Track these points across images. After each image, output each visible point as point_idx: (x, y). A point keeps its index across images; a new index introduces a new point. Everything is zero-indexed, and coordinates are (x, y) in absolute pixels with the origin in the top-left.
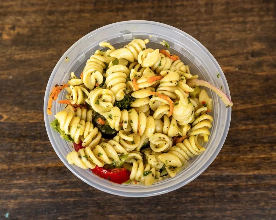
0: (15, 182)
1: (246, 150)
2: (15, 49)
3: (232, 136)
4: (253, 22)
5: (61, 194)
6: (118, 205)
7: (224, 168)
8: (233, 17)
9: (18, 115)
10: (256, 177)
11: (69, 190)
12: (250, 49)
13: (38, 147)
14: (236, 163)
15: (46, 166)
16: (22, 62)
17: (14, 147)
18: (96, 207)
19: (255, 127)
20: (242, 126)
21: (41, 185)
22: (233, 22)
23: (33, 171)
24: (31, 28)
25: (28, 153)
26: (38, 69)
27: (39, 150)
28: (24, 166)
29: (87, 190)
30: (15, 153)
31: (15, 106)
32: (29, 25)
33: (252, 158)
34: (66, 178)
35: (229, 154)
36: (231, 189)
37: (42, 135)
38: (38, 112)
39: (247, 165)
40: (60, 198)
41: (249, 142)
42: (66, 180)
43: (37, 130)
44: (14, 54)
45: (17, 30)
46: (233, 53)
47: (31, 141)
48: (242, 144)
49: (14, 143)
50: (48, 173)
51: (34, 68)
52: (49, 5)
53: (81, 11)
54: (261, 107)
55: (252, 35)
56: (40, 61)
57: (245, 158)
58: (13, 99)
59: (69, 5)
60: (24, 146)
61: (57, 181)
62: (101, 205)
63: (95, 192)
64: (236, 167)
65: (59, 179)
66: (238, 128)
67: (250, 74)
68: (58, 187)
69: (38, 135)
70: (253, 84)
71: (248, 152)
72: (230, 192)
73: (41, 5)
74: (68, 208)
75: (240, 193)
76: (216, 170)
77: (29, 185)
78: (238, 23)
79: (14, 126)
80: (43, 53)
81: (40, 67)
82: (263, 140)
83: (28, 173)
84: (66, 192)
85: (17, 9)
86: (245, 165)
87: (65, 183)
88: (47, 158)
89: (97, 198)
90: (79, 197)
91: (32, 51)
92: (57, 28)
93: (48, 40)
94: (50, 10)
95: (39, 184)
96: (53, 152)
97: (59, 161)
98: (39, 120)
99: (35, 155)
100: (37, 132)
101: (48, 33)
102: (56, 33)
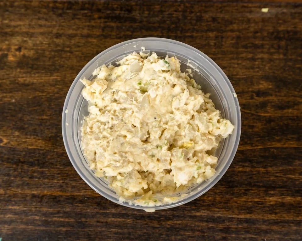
0: (10, 207)
1: (241, 192)
2: (20, 72)
3: (228, 177)
4: (262, 59)
5: (54, 223)
6: (109, 238)
7: (216, 209)
8: (242, 53)
9: (18, 140)
10: (247, 221)
11: (62, 220)
12: (256, 88)
13: (35, 174)
14: (228, 205)
15: (42, 194)
16: (25, 85)
17: (11, 172)
18: (87, 238)
19: (252, 170)
20: (239, 168)
21: (35, 213)
22: (242, 58)
23: (28, 198)
24: (37, 51)
25: (25, 179)
26: (41, 94)
27: (36, 177)
28: (20, 191)
29: (80, 221)
30: (12, 178)
31: (15, 131)
32: (35, 48)
33: (245, 201)
34: (60, 207)
35: (223, 195)
36: (221, 230)
37: (40, 162)
38: (37, 138)
39: (240, 208)
40: (53, 226)
41: (244, 184)
42: (60, 209)
44: (19, 77)
45: (24, 52)
47: (29, 167)
48: (237, 187)
49: (11, 168)
50: (43, 201)
51: (37, 92)
52: (57, 28)
53: (88, 36)
54: (260, 149)
55: (260, 73)
56: (44, 86)
57: (239, 201)
58: (14, 123)
59: (78, 29)
60: (22, 171)
61: (51, 210)
62: (92, 237)
63: (87, 224)
64: (228, 209)
65: (53, 208)
66: (235, 169)
67: (253, 115)
68: (52, 216)
69: (36, 162)
70: (255, 124)
71: (242, 195)
72: (220, 234)
73: (49, 27)
74: (60, 238)
75: (229, 236)
76: (208, 210)
77: (24, 212)
78: (248, 59)
79: (13, 151)
80: (47, 78)
81: (43, 92)
82: (258, 184)
83: (23, 199)
84: (58, 221)
85: (24, 30)
86: (238, 208)
87: (59, 212)
88: (44, 186)
89: (89, 229)
90: (71, 228)
91: (37, 75)
92: (63, 52)
93: (54, 65)
94: (57, 33)
95: (33, 212)
96: (49, 179)
97: (55, 190)
98: (38, 146)
99: (32, 182)
100: (35, 158)
101: (54, 57)
102: (62, 58)
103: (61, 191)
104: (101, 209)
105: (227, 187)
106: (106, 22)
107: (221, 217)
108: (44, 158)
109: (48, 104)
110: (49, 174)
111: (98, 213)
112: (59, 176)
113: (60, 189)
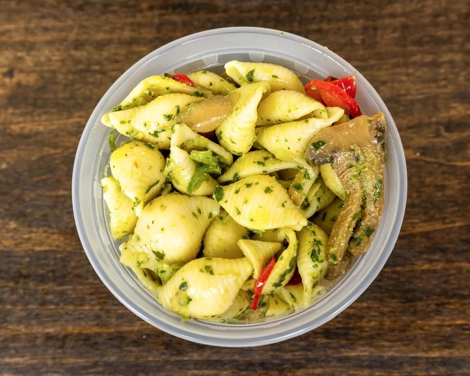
0: (7, 360)
1: (429, 309)
2: (13, 114)
3: (403, 282)
4: (451, 62)
7: (386, 344)
8: (413, 54)
9: (16, 237)
10: (444, 362)
12: (443, 115)
13: (50, 297)
14: (408, 334)
15: (63, 333)
16: (24, 137)
17: (6, 296)
19: (448, 266)
20: (423, 264)
21: (52, 367)
22: (414, 64)
23: (39, 342)
24: (41, 74)
25: (31, 306)
26: (52, 151)
27: (51, 303)
28: (23, 330)
30: (9, 307)
31: (11, 220)
32: (38, 68)
33: (438, 326)
34: (97, 355)
35: (396, 316)
37: (58, 274)
38: (50, 231)
39: (430, 339)
41: (435, 294)
42: (97, 359)
43: (48, 265)
44: (11, 123)
45: (18, 77)
46: (411, 124)
47: (38, 285)
48: (421, 299)
49: (6, 289)
50: (66, 346)
51: (46, 149)
52: (75, 31)
53: (132, 42)
54: (460, 227)
55: (450, 89)
56: (57, 136)
57: (427, 325)
58: (7, 207)
59: (113, 30)
60: (25, 293)
61: (81, 361)
64: (409, 341)
65: (85, 357)
66: (416, 268)
67: (441, 165)
68: (83, 372)
69: (50, 274)
70: (447, 183)
71: (432, 314)
73: (62, 30)
76: (371, 345)
77: (32, 367)
78: (423, 65)
79: (7, 257)
80: (62, 122)
81: (56, 147)
82: (461, 292)
83: (30, 344)
85: (17, 37)
86: (425, 338)
87: (96, 364)
88: (66, 317)
91: (44, 117)
92: (88, 75)
93: (72, 97)
94: (77, 40)
95: (50, 366)
96: (76, 305)
97: (87, 324)
98: (51, 246)
99: (44, 312)
100: (48, 268)
101: (73, 83)
102: (88, 83)
103: (97, 325)
104: (172, 355)
105: (403, 300)
106: (164, 15)
107: (396, 357)
108: (64, 266)
109: (66, 169)
110: (74, 296)
111: (167, 362)
112: (93, 297)
113: (96, 322)
